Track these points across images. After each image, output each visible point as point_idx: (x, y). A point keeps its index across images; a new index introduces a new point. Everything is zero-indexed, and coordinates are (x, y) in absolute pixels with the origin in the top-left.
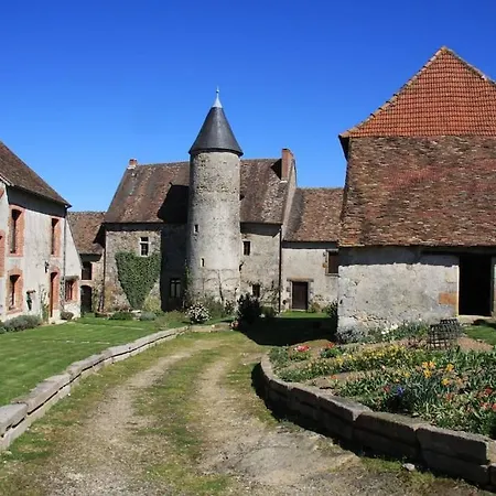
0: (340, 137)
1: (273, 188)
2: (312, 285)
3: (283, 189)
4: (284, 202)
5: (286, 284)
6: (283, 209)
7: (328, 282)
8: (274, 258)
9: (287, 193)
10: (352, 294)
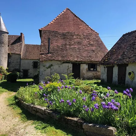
1: (18, 44)
2: (29, 71)
4: (21, 48)
5: (22, 71)
6: (21, 50)
10: (43, 74)
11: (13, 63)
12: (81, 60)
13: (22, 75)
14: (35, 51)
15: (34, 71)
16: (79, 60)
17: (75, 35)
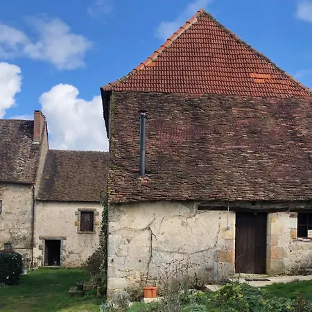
0: (101, 89)
1: (24, 148)
2: (64, 243)
3: (36, 150)
4: (37, 162)
5: (38, 242)
6: (36, 170)
7: (80, 240)
8: (26, 216)
9: (39, 155)
10: (124, 253)
11: (9, 217)
12: (272, 195)
13: (39, 258)
14: (84, 173)
15: (83, 243)
16: (262, 196)
17: (235, 106)
